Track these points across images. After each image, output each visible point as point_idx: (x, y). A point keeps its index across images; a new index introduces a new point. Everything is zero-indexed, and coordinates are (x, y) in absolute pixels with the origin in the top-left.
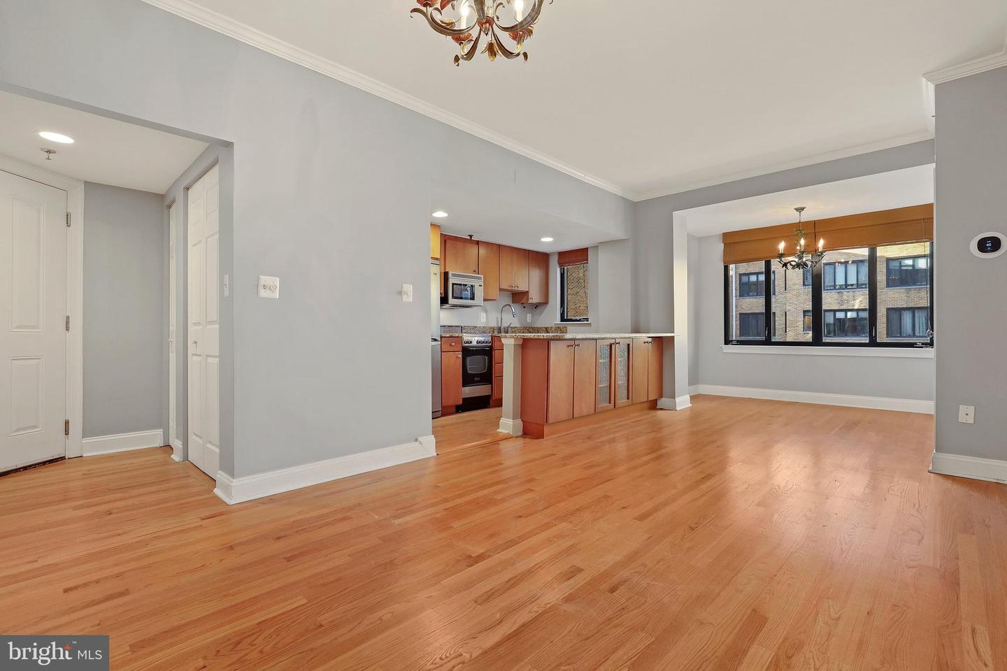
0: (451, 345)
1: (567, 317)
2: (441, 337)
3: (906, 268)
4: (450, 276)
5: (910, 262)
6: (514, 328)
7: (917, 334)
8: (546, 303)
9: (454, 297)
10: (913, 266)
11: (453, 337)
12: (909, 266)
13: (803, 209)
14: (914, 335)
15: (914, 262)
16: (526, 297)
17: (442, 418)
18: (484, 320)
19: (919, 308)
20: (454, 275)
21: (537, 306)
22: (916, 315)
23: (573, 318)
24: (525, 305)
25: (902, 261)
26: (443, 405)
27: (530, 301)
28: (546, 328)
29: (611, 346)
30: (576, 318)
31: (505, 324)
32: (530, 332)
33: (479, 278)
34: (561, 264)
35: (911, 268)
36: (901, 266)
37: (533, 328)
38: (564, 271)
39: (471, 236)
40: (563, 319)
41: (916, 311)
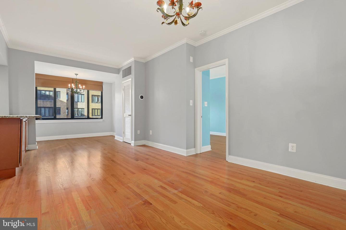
3: (42, 94)
5: (44, 92)
7: (46, 116)
10: (45, 93)
12: (44, 93)
13: (77, 74)
14: (45, 116)
15: (45, 92)
19: (46, 107)
22: (46, 109)
25: (41, 91)
35: (44, 94)
36: (41, 93)
41: (46, 108)
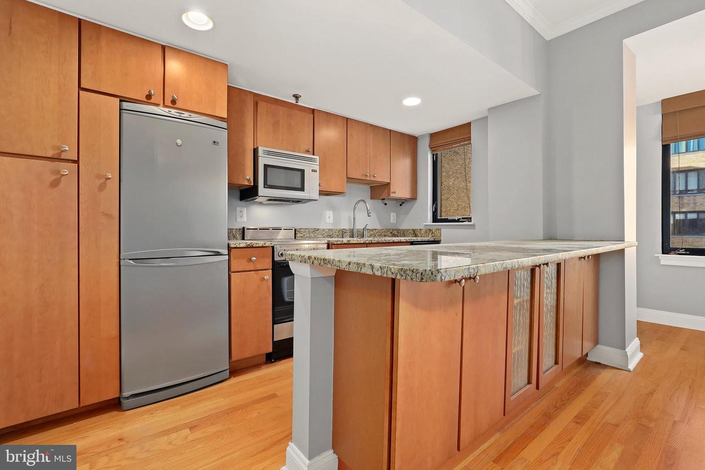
0: (250, 260)
1: (441, 216)
2: (229, 248)
4: (260, 153)
6: (372, 230)
8: (414, 198)
9: (266, 185)
11: (252, 247)
16: (386, 191)
17: (233, 380)
18: (331, 220)
20: (269, 153)
21: (402, 202)
23: (450, 218)
24: (386, 201)
26: (234, 358)
27: (392, 195)
28: (414, 230)
29: (533, 271)
30: (453, 218)
31: (360, 226)
32: (394, 235)
33: (311, 160)
34: (433, 149)
37: (398, 230)
38: (436, 158)
39: (297, 97)
40: (435, 219)
